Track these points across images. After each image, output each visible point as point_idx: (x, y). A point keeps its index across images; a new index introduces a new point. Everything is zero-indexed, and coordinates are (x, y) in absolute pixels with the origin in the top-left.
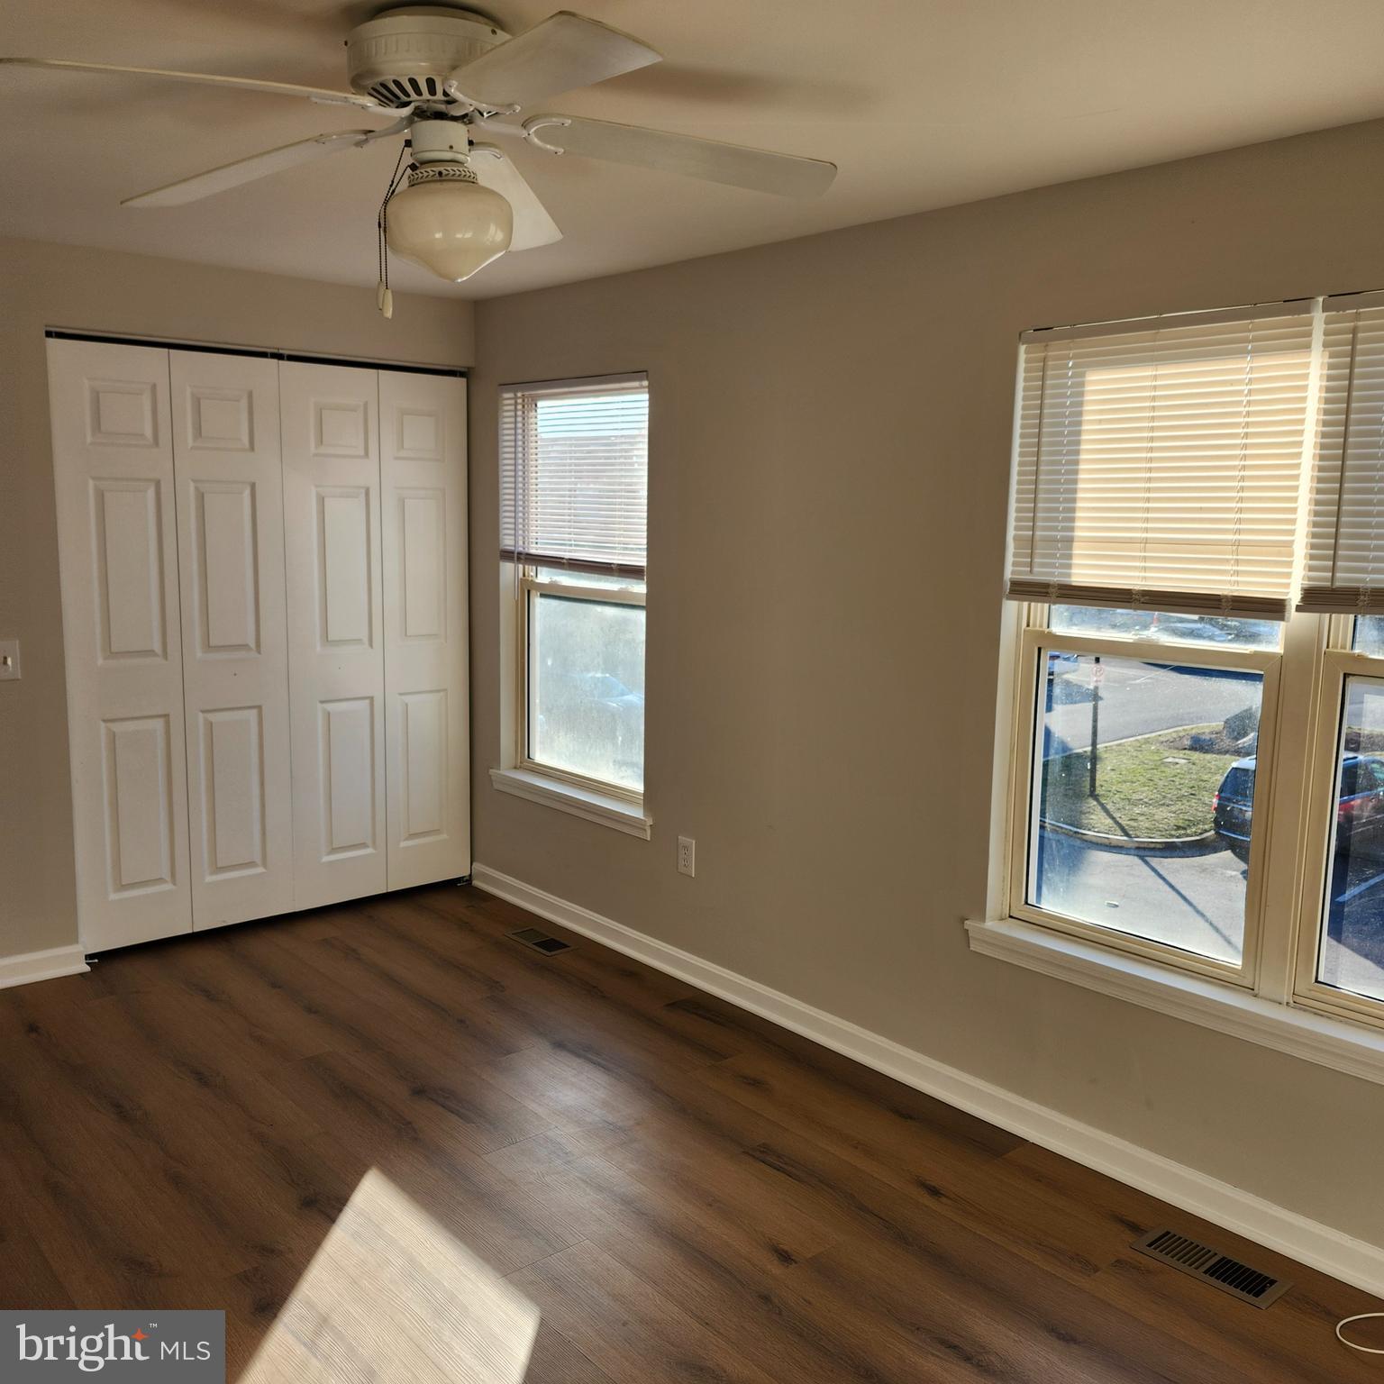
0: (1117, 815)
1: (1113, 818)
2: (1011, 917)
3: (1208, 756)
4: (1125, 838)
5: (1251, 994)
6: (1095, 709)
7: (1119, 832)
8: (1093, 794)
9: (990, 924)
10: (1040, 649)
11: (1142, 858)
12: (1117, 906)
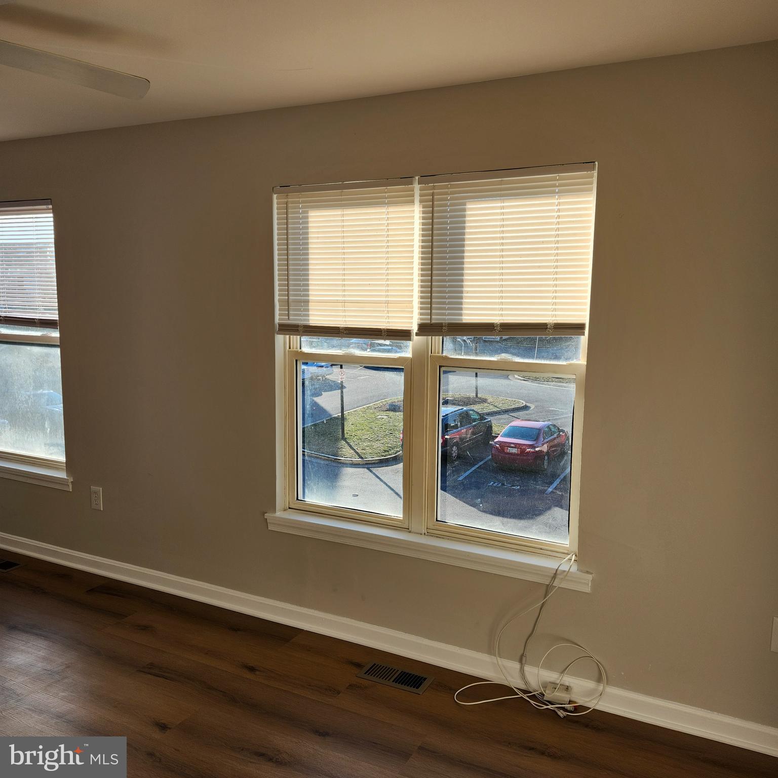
0: (355, 448)
1: (354, 449)
2: (289, 508)
3: (397, 413)
4: (360, 459)
5: (407, 531)
6: (342, 392)
7: (357, 457)
8: (344, 439)
9: (279, 514)
10: (296, 361)
11: (368, 469)
12: (357, 495)
